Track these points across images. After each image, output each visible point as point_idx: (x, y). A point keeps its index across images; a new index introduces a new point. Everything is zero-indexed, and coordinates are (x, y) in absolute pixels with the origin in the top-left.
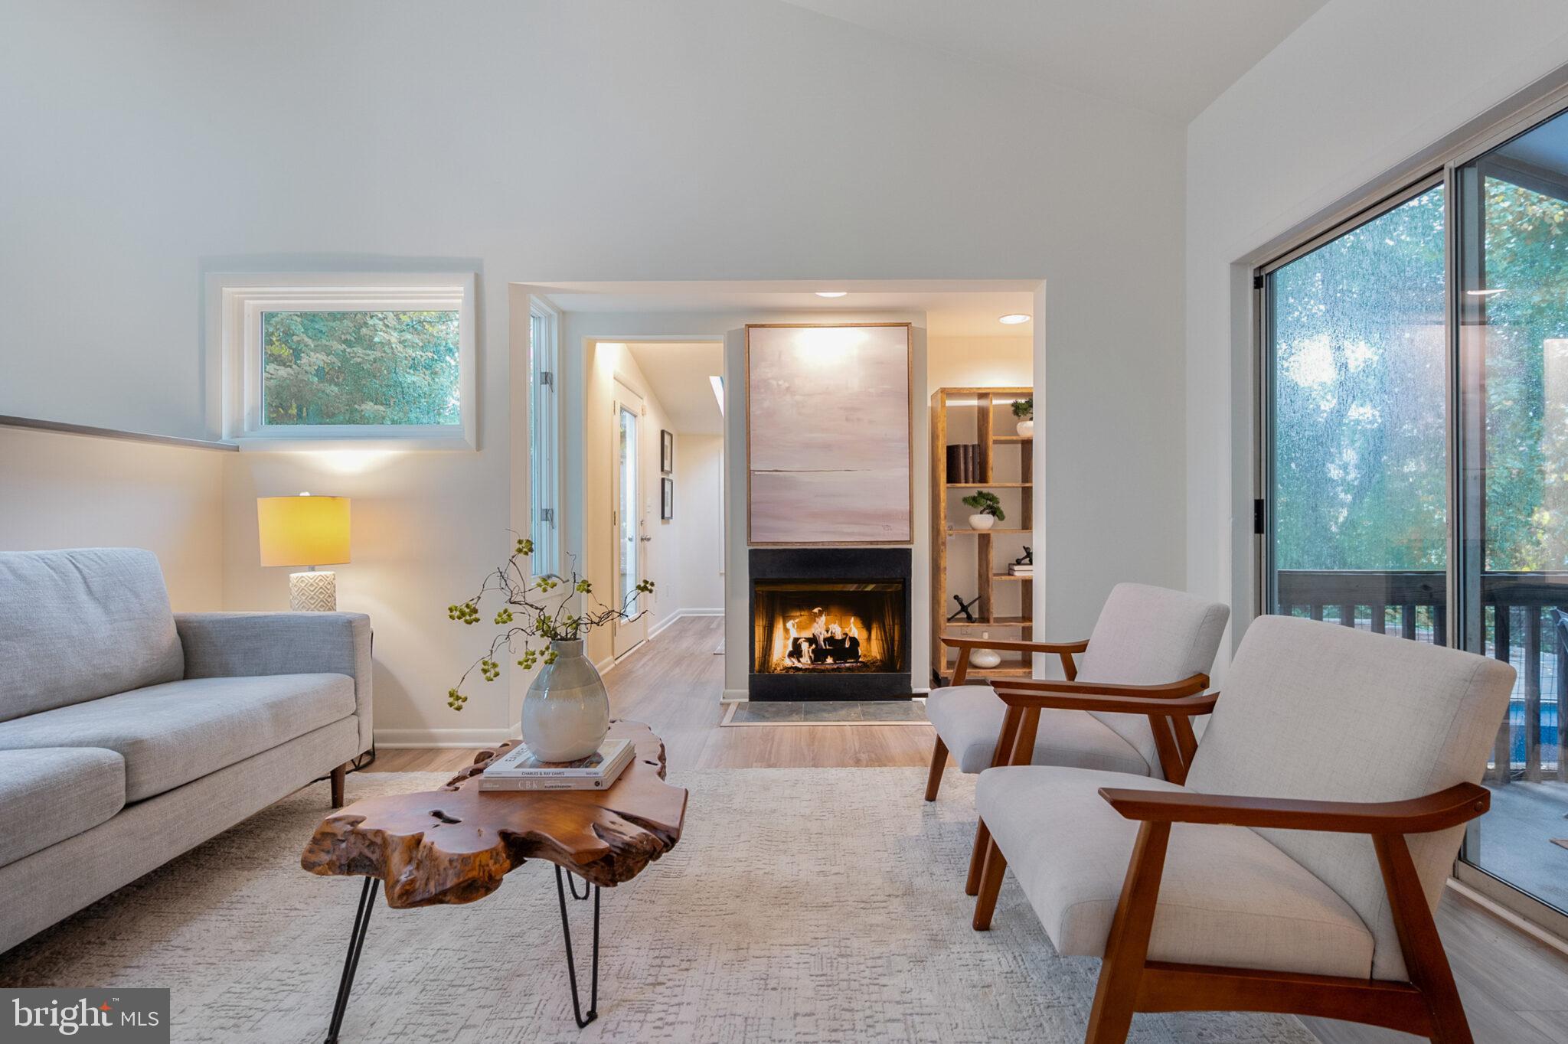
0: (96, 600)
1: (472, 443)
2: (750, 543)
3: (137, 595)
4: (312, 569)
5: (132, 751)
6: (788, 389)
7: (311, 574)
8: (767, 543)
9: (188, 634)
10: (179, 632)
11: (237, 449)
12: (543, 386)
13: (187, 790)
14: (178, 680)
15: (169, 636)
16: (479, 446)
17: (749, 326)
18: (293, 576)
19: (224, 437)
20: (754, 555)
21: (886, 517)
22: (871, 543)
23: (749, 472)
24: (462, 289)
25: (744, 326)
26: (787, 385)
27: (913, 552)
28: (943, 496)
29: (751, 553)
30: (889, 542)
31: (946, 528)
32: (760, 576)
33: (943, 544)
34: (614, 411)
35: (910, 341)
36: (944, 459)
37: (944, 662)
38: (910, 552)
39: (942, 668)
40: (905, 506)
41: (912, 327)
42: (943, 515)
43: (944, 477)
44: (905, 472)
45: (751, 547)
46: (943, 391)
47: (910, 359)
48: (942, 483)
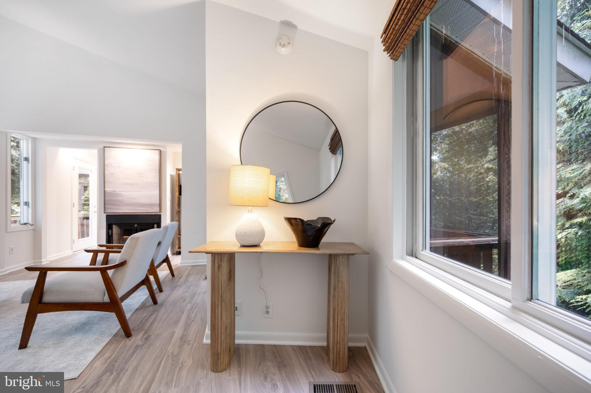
2: (105, 213)
6: (118, 167)
12: (24, 162)
17: (105, 147)
21: (151, 205)
22: (146, 213)
23: (105, 191)
25: (103, 147)
27: (162, 215)
28: (176, 199)
29: (107, 216)
30: (153, 213)
31: (177, 208)
32: (110, 223)
33: (176, 213)
34: (74, 169)
35: (160, 154)
36: (177, 189)
37: (177, 247)
38: (160, 215)
39: (176, 249)
40: (158, 202)
41: (161, 151)
42: (176, 204)
43: (177, 194)
44: (158, 192)
45: (105, 214)
46: (177, 169)
47: (160, 160)
48: (176, 196)
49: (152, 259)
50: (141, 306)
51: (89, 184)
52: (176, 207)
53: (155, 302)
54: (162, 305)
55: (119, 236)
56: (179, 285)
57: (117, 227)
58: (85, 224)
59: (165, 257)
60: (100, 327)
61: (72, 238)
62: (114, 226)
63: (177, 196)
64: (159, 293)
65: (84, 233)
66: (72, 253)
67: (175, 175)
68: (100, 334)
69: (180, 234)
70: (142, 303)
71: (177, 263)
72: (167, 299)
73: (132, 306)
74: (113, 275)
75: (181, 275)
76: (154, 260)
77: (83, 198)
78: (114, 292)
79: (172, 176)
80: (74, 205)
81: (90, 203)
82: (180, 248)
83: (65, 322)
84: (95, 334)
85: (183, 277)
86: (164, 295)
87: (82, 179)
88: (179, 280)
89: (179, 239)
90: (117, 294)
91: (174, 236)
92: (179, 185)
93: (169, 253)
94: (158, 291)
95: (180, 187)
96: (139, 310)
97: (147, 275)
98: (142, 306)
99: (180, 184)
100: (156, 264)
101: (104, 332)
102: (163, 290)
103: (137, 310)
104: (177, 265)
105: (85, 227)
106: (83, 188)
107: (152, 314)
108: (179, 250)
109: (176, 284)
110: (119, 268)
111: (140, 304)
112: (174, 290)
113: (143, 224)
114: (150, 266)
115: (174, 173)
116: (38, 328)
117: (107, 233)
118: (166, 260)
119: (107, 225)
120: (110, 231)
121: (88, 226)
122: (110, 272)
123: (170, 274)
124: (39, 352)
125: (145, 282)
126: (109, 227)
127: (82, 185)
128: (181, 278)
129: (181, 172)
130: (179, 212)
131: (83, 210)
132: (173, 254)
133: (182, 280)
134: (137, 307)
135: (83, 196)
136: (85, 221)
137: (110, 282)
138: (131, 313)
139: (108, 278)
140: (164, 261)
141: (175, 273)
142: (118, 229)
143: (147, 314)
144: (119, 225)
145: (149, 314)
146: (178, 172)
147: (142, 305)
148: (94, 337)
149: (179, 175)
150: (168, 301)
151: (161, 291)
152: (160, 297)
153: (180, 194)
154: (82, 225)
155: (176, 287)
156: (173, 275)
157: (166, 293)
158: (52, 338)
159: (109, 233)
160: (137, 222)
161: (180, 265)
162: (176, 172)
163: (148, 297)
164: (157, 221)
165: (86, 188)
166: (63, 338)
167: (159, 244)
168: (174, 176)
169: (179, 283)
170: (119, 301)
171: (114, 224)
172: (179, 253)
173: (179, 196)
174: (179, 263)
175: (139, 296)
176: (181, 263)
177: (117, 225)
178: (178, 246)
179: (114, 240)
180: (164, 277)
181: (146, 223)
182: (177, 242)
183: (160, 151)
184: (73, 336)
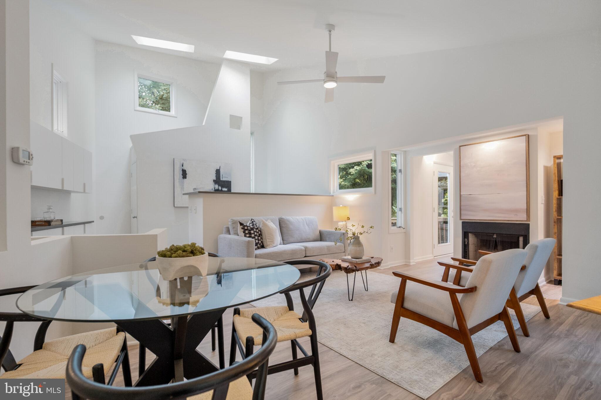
0: (307, 225)
1: (374, 193)
2: (461, 219)
3: (313, 225)
4: (342, 222)
5: (306, 248)
6: (474, 166)
7: (342, 223)
8: (467, 219)
9: (321, 233)
10: (320, 232)
11: (333, 196)
12: (399, 173)
13: (313, 257)
14: (319, 241)
15: (318, 233)
16: (375, 193)
17: (460, 146)
18: (339, 223)
19: (332, 193)
20: (463, 223)
21: (516, 211)
22: (508, 221)
23: (460, 195)
24: (372, 154)
25: (458, 147)
26: (474, 164)
27: (530, 225)
28: (555, 202)
29: (463, 222)
30: (517, 221)
31: (556, 216)
32: (466, 231)
33: (555, 222)
34: (434, 175)
35: (527, 141)
36: (556, 186)
37: (555, 273)
38: (529, 225)
39: (554, 275)
40: (525, 206)
41: (529, 135)
42: (554, 210)
43: (556, 194)
44: (525, 193)
45: (462, 221)
46: (555, 157)
47: (527, 149)
48: (554, 196)
49: (513, 287)
50: (497, 347)
51: (447, 186)
52: (554, 214)
53: (517, 349)
54: (527, 357)
55: (476, 246)
56: (556, 335)
57: (474, 236)
58: (444, 228)
59: (534, 287)
60: (450, 352)
61: (433, 243)
62: (470, 235)
63: (556, 196)
64: (522, 336)
65: (443, 238)
66: (433, 258)
67: (553, 166)
68: (449, 361)
69: (560, 254)
70: (498, 342)
71: (554, 298)
72: (535, 351)
73: (486, 340)
74: (462, 299)
75: (561, 319)
76: (516, 289)
77: (443, 200)
78: (463, 320)
79: (546, 169)
80: (434, 209)
81: (448, 206)
82: (560, 274)
83: (421, 331)
84: (445, 358)
85: (564, 324)
86: (530, 343)
87: (443, 182)
88: (558, 328)
89: (560, 261)
90: (466, 323)
91: (551, 256)
92: (558, 181)
93: (542, 281)
94: (521, 332)
95: (560, 183)
96: (494, 351)
97: (505, 307)
98: (499, 346)
99: (562, 179)
100: (519, 295)
101: (454, 360)
102: (530, 333)
103: (491, 348)
104: (555, 300)
105: (444, 231)
106: (443, 191)
107: (511, 364)
108: (558, 278)
109: (552, 332)
110: (469, 294)
111: (496, 342)
112: (548, 340)
113: (504, 235)
114: (510, 295)
115: (550, 163)
116: (402, 328)
117: (463, 242)
118: (536, 291)
119: (463, 233)
120: (466, 240)
121: (447, 230)
122: (459, 296)
123: (542, 313)
124: (401, 352)
125: (503, 316)
126: (465, 235)
127: (443, 188)
128: (561, 324)
129: (562, 160)
130: (559, 222)
131: (443, 214)
132: (550, 282)
133: (563, 328)
134: (492, 345)
135: (443, 199)
136: (444, 226)
137: (459, 308)
138: (484, 350)
139: (457, 302)
140: (532, 292)
141: (550, 314)
142: (475, 238)
143: (505, 361)
144: (476, 234)
145: (507, 363)
146: (558, 161)
147: (498, 344)
148: (444, 362)
149: (559, 166)
150: (536, 355)
151: (526, 335)
152: (525, 344)
153: (561, 193)
154: (442, 229)
155: (550, 337)
156: (547, 316)
157: (534, 340)
158: (411, 344)
159: (465, 242)
160: (497, 233)
161: (560, 303)
162: (554, 161)
163: (507, 336)
164: (523, 233)
165: (445, 191)
166: (418, 347)
167: (523, 268)
168: (550, 167)
169: (557, 333)
170: (468, 332)
171: (471, 232)
172: (559, 283)
173: (559, 197)
174: (559, 299)
175: (495, 331)
176: (561, 300)
177: (473, 234)
178: (558, 271)
179: (470, 250)
180: (533, 315)
181: (508, 234)
182: (556, 265)
183: (527, 136)
184: (426, 350)
